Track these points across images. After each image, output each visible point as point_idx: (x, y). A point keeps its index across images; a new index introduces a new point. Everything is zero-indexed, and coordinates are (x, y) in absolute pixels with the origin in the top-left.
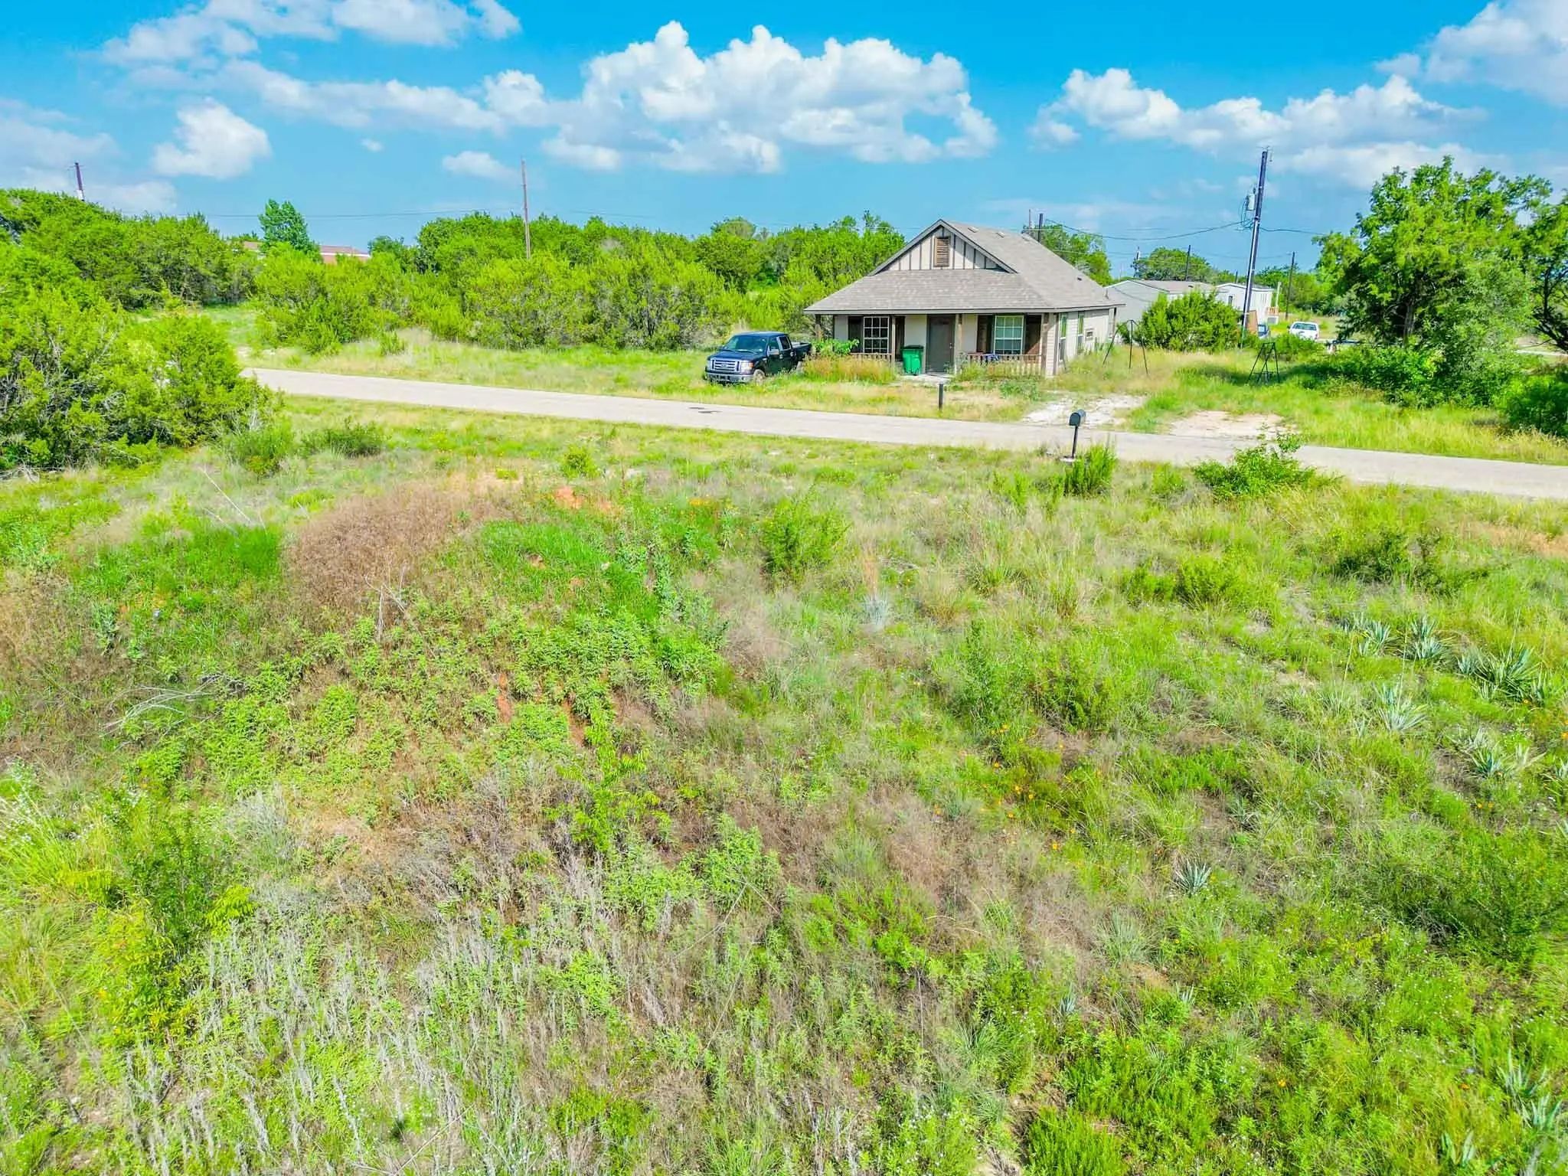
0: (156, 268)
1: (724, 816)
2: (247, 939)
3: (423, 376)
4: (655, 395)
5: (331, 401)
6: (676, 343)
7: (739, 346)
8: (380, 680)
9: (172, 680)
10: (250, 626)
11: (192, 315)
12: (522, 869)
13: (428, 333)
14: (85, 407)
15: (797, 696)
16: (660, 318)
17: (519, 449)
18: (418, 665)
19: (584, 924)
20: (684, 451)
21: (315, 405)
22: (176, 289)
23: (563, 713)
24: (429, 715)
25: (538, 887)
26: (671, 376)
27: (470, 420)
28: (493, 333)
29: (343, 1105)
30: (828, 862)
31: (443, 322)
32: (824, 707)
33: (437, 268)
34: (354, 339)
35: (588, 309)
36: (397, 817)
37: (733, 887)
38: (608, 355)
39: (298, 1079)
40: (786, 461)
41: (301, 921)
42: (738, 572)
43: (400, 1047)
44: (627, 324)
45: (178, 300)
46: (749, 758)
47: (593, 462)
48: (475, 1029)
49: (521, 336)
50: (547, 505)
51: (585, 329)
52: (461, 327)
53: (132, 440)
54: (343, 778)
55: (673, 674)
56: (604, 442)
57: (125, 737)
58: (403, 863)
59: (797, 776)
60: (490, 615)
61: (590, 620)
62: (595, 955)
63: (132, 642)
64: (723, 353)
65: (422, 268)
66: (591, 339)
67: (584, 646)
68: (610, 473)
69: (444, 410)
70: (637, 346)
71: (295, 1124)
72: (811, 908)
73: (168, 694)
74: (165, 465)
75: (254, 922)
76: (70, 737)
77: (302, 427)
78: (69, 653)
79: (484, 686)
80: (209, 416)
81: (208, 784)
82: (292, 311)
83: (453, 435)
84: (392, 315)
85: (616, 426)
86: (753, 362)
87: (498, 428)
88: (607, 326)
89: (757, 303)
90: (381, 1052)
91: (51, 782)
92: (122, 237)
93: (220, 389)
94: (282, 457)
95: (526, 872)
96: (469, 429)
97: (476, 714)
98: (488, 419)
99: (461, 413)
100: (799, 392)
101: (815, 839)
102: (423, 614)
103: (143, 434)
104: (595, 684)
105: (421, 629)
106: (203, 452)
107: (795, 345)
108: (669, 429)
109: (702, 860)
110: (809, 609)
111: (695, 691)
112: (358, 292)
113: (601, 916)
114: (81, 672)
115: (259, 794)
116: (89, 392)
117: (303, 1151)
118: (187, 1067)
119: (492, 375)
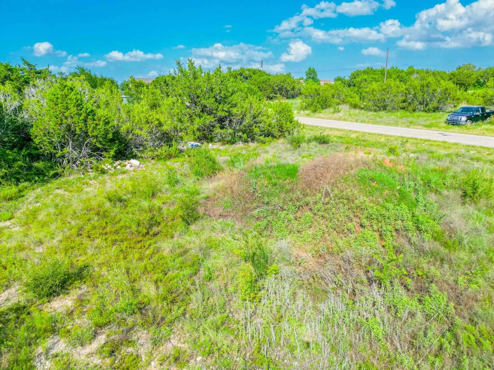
0: (277, 88)
1: (433, 285)
2: (276, 280)
3: (345, 120)
4: (425, 128)
5: (317, 127)
6: (436, 109)
7: (462, 111)
8: (320, 213)
9: (267, 203)
10: (288, 191)
11: (284, 102)
12: (356, 283)
13: (348, 106)
14: (256, 127)
15: (470, 247)
16: (431, 101)
17: (373, 145)
18: (332, 211)
19: (375, 307)
20: (434, 149)
21: (312, 128)
22: (281, 94)
23: (376, 235)
24: (334, 227)
25: (361, 291)
26: (432, 121)
27: (357, 134)
28: (369, 106)
29: (296, 337)
30: (475, 314)
31: (353, 103)
32: (482, 254)
33: (354, 86)
34: (326, 108)
35: (404, 98)
36: (320, 256)
37: (433, 311)
38: (408, 114)
39: (284, 325)
40: (477, 155)
41: (291, 279)
42: (451, 196)
43: (313, 327)
44: (417, 103)
45: (281, 98)
46: (446, 266)
47: (398, 151)
48: (336, 329)
49: (378, 107)
50: (381, 165)
51: (401, 105)
52: (359, 104)
53: (265, 136)
54: (306, 240)
55: (419, 229)
56: (403, 144)
57: (254, 217)
58: (321, 271)
59: (466, 277)
60: (357, 199)
61: (390, 206)
62: (378, 319)
63: (259, 192)
64: (456, 113)
65: (349, 86)
66: (403, 108)
67: (387, 214)
68: (404, 155)
69: (350, 131)
70: (420, 110)
71: (282, 338)
72: (465, 329)
73: (266, 207)
74: (272, 143)
75: (278, 276)
76: (242, 214)
77: (308, 134)
78: (245, 192)
79: (351, 221)
80: (284, 130)
81: (272, 234)
82: (310, 100)
83: (352, 139)
84: (338, 101)
85: (408, 138)
86: (467, 117)
87: (366, 138)
88: (410, 104)
89: (472, 95)
90: (308, 326)
91: (237, 225)
92: (270, 80)
93: (288, 123)
94: (301, 143)
95: (358, 284)
96: (357, 137)
97: (348, 229)
98: (364, 134)
99: (356, 132)
100: (487, 130)
101: (471, 304)
102: (336, 196)
103: (269, 134)
104: (389, 228)
105: (335, 200)
106: (282, 140)
107: (487, 111)
108: (430, 141)
109: (422, 298)
110: (480, 215)
111: (427, 236)
112: (329, 94)
113: (382, 307)
114: (247, 197)
115: (284, 239)
116: (257, 123)
117: (284, 346)
118: (258, 311)
119: (367, 120)
